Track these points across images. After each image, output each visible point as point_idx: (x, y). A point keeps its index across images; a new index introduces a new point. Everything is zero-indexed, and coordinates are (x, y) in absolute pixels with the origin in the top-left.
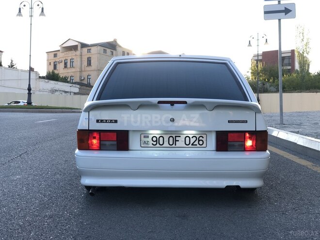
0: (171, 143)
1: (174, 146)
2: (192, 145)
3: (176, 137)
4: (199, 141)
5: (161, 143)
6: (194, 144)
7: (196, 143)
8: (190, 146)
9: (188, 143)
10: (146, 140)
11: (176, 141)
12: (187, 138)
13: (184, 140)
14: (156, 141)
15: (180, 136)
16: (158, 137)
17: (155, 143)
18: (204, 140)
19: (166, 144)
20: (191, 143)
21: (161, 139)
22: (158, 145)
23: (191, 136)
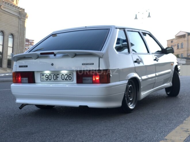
0: (55, 79)
1: (56, 80)
2: (66, 80)
3: (57, 75)
4: (69, 77)
5: (50, 79)
6: (67, 79)
7: (68, 78)
8: (64, 80)
9: (63, 79)
10: (43, 77)
11: (57, 77)
12: (63, 76)
13: (61, 77)
14: (48, 78)
15: (59, 75)
16: (48, 75)
17: (47, 79)
18: (72, 76)
19: (52, 80)
20: (65, 78)
21: (50, 76)
22: (48, 80)
23: (64, 74)
